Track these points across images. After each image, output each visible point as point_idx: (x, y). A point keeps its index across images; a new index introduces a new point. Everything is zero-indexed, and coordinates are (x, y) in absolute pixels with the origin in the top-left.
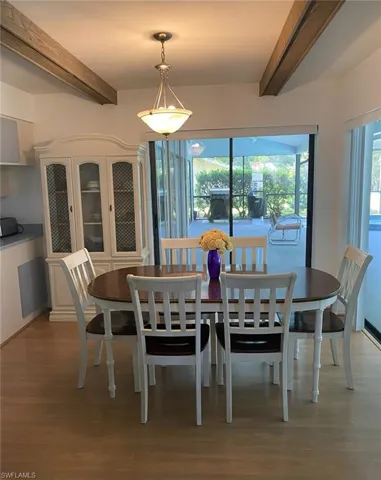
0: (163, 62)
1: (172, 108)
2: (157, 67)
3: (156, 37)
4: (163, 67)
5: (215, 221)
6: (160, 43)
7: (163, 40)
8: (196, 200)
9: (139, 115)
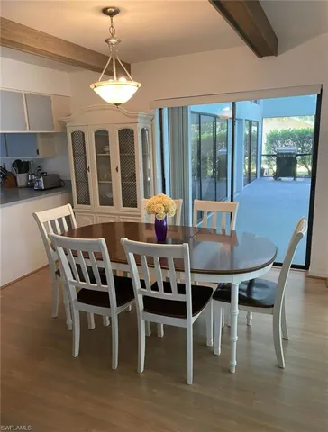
0: (113, 36)
1: (123, 80)
2: (107, 41)
3: (105, 11)
4: (113, 41)
5: (283, 179)
6: (109, 18)
7: (111, 14)
8: (264, 159)
9: (92, 86)
